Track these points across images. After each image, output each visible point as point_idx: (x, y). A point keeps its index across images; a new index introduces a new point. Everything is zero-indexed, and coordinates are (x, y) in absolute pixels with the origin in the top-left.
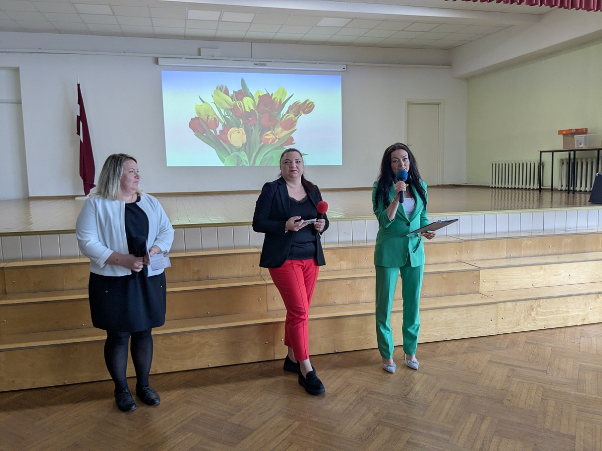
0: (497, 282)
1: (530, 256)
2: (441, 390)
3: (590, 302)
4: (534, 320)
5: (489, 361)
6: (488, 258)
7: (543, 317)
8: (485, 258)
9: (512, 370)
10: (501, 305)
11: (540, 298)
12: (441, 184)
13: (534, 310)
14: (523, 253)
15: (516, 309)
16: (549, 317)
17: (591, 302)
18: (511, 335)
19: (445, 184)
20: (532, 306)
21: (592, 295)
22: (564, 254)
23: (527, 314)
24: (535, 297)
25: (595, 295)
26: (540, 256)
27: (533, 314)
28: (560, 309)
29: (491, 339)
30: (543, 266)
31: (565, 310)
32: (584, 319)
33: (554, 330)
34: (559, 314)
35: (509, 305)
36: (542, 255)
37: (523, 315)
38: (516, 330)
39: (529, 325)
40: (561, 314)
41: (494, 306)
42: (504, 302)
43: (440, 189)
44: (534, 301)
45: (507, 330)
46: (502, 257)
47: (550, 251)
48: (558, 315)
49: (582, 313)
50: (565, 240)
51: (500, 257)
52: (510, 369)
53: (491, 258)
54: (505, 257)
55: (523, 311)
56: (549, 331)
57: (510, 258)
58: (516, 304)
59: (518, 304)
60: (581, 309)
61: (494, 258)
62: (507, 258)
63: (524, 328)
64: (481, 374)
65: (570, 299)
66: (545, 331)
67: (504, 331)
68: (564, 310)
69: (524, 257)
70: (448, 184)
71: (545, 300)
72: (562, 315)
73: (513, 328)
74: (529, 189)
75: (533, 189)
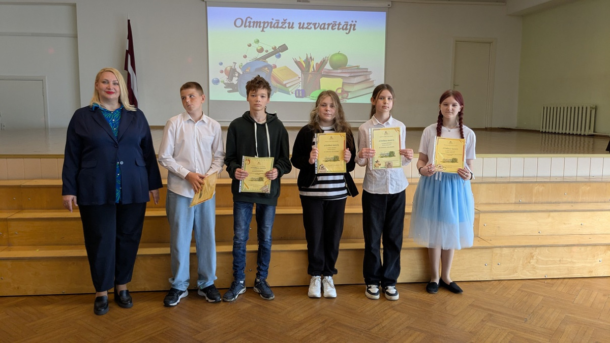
0: (499, 227)
1: (542, 203)
2: (407, 328)
3: (599, 253)
4: (534, 268)
5: (470, 305)
6: (494, 202)
7: (544, 266)
8: (491, 202)
9: (491, 315)
10: (498, 251)
11: (541, 246)
12: (489, 126)
13: (535, 258)
14: (534, 200)
15: (513, 256)
16: (551, 266)
17: (601, 254)
18: (506, 281)
19: (494, 126)
20: (531, 253)
21: (601, 247)
22: (581, 202)
23: (526, 262)
24: (536, 244)
25: (605, 248)
26: (554, 203)
27: (533, 262)
28: (564, 259)
29: (483, 283)
30: (552, 214)
31: (570, 260)
32: (592, 272)
33: (555, 281)
34: (563, 264)
35: (506, 251)
36: (556, 203)
37: (521, 262)
38: (513, 277)
39: (528, 273)
40: (565, 264)
41: (488, 251)
42: (500, 247)
43: (489, 132)
44: (534, 248)
45: (503, 277)
46: (511, 202)
47: (565, 199)
48: (561, 265)
49: (589, 265)
50: (583, 188)
51: (508, 202)
52: (489, 314)
53: (497, 202)
54: (514, 202)
55: (522, 258)
56: (550, 280)
57: (520, 203)
58: (514, 251)
59: (516, 250)
60: (588, 261)
61: (501, 202)
62: (515, 203)
63: (521, 276)
64: (455, 316)
65: (575, 249)
66: (546, 281)
67: (499, 277)
68: (568, 259)
69: (535, 203)
70: (497, 127)
71: (547, 248)
72: (567, 265)
73: (510, 274)
74: (580, 135)
75: (584, 135)
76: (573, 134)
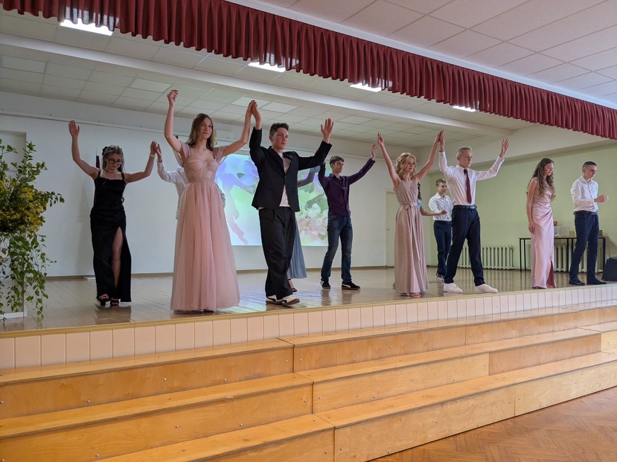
51: (595, 324)
62: (599, 324)
74: (502, 269)
75: (506, 269)
76: (494, 269)
